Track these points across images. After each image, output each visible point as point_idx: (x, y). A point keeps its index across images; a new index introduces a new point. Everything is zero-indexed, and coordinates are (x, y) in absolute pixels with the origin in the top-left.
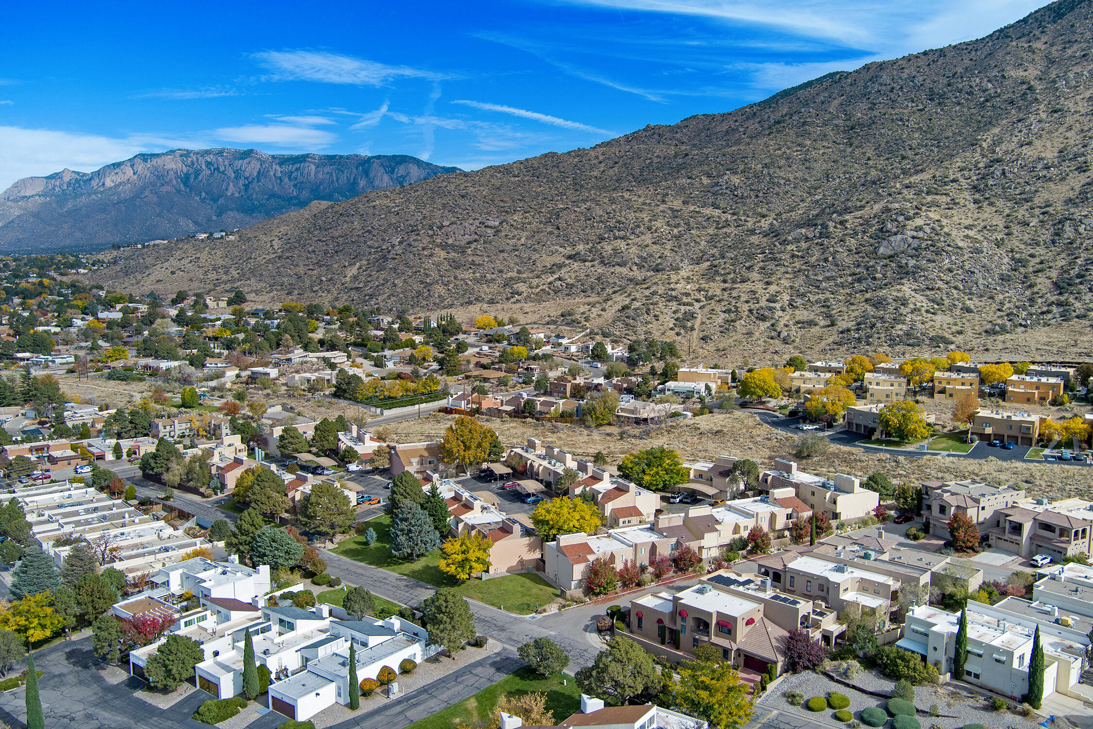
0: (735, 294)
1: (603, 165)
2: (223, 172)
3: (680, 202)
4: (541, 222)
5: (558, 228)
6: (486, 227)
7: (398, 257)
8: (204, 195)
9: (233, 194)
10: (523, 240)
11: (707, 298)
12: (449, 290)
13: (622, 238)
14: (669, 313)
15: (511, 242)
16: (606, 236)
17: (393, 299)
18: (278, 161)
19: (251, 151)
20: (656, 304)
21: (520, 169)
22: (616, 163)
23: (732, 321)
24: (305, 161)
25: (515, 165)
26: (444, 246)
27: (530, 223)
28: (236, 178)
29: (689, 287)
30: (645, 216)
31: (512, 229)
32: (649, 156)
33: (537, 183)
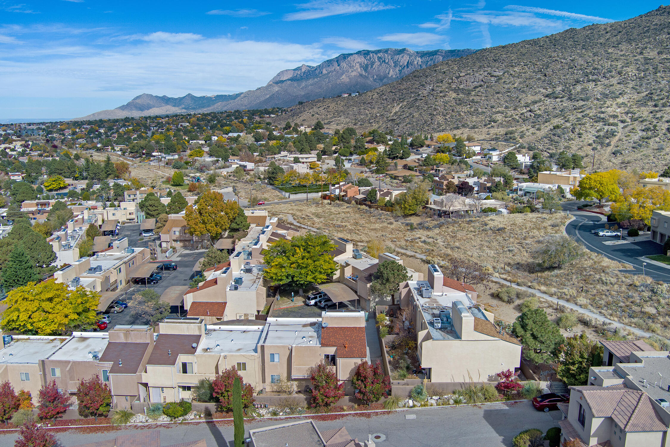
0: (659, 115)
1: (609, 34)
2: (387, 63)
3: (656, 53)
4: (534, 72)
5: (545, 75)
6: (491, 76)
7: (423, 98)
8: (375, 77)
9: (392, 76)
10: (516, 85)
11: (633, 120)
12: (446, 119)
13: (594, 81)
14: (593, 132)
15: (506, 86)
16: (581, 79)
17: (409, 126)
18: (420, 55)
19: (404, 50)
20: (584, 124)
21: (546, 41)
22: (620, 32)
23: (647, 138)
24: (436, 54)
25: (542, 39)
26: (456, 90)
27: (525, 73)
28: (395, 66)
29: (619, 110)
30: (619, 64)
31: (511, 77)
32: (648, 25)
33: (553, 49)
